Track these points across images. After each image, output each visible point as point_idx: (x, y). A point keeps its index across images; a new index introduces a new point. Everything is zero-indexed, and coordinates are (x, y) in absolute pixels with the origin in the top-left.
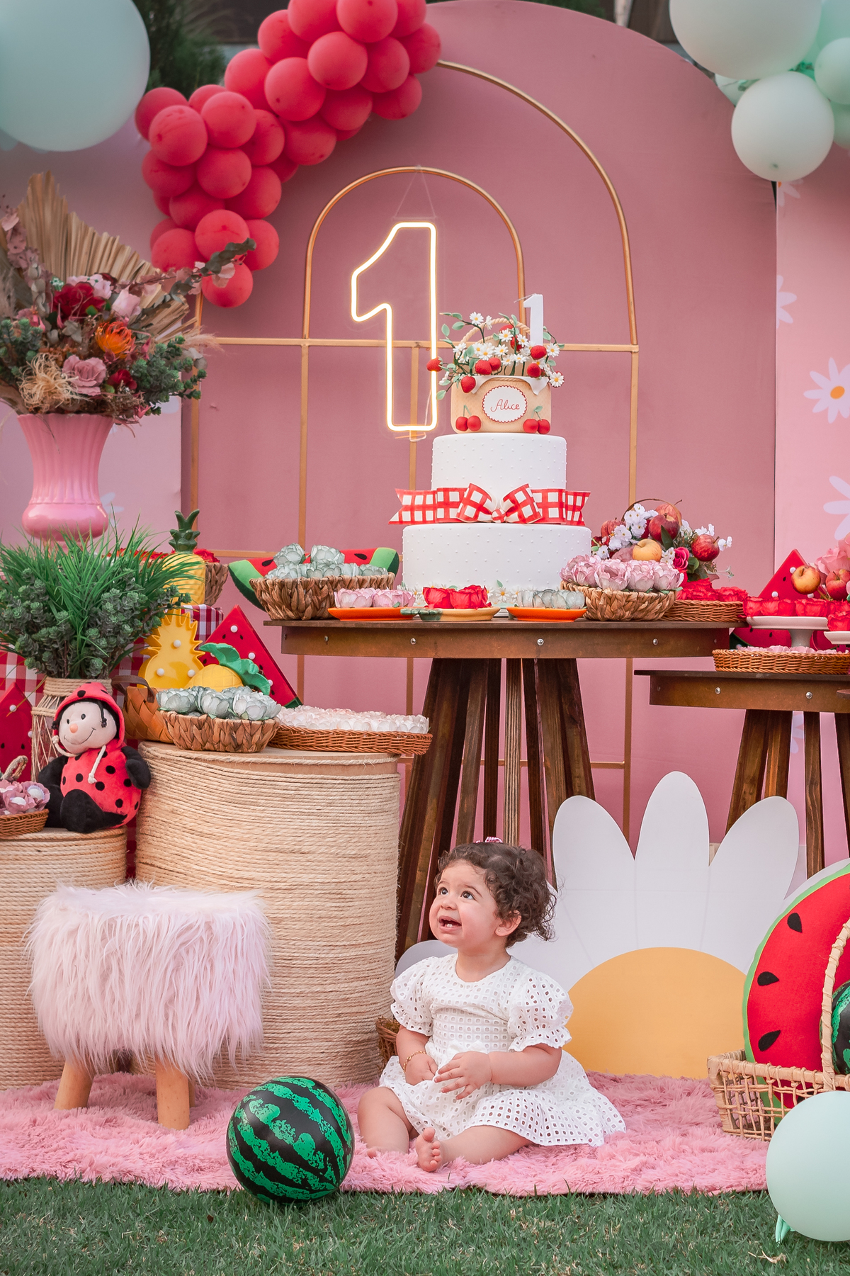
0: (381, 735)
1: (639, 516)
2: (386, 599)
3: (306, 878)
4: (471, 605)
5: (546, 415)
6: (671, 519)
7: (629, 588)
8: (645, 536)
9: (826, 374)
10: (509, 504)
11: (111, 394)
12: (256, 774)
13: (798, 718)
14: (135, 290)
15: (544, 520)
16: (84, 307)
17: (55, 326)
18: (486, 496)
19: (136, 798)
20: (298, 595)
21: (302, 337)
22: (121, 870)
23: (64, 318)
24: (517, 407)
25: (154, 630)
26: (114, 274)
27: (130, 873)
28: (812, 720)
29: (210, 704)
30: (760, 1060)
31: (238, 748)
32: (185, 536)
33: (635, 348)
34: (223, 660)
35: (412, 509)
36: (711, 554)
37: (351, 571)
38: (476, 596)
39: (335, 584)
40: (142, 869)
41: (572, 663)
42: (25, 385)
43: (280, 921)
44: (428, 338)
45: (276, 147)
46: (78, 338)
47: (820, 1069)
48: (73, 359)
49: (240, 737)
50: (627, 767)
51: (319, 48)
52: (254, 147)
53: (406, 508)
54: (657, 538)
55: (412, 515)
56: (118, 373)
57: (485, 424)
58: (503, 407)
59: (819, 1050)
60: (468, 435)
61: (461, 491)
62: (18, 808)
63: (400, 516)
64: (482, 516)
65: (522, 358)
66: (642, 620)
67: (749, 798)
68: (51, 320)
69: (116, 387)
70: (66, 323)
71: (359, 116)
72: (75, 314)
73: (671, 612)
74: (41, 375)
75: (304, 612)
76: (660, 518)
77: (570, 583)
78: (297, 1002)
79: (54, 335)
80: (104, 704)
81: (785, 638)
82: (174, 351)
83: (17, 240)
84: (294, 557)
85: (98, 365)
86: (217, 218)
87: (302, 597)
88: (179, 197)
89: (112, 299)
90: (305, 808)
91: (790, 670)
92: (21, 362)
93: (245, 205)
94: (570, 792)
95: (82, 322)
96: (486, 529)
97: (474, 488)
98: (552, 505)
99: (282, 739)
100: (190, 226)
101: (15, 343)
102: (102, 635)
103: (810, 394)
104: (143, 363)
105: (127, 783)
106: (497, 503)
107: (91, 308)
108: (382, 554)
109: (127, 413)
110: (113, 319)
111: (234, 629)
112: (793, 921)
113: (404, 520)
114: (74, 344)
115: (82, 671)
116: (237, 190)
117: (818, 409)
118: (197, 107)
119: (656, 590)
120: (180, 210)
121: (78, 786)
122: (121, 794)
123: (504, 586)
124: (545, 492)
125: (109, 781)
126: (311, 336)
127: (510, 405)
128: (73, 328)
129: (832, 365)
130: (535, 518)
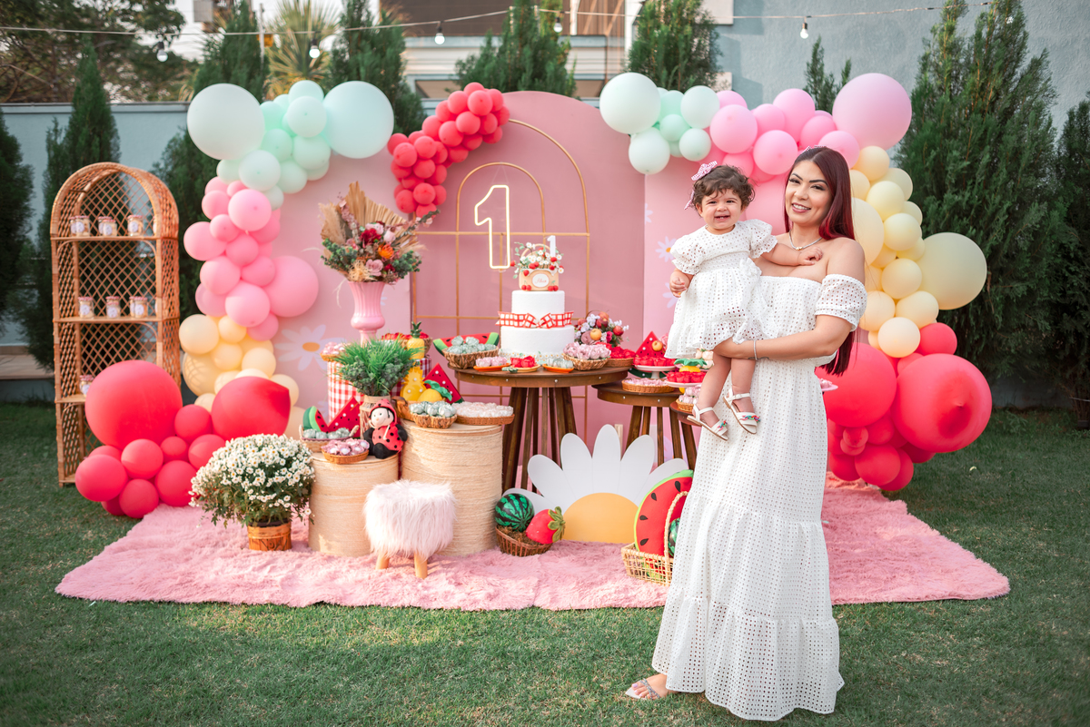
0: (496, 418)
1: (592, 318)
2: (496, 362)
3: (468, 475)
4: (529, 366)
5: (556, 284)
6: (605, 320)
7: (590, 359)
8: (594, 327)
9: (664, 242)
10: (543, 321)
11: (385, 275)
12: (448, 437)
13: (654, 410)
14: (393, 230)
15: (557, 326)
16: (373, 240)
17: (362, 247)
18: (534, 318)
19: (402, 444)
20: (462, 361)
21: (456, 231)
22: (396, 474)
23: (366, 244)
24: (545, 281)
25: (406, 375)
26: (384, 221)
27: (400, 476)
28: (660, 410)
29: (430, 410)
30: (641, 550)
31: (441, 427)
32: (417, 331)
33: (588, 235)
34: (433, 387)
35: (504, 320)
36: (621, 333)
37: (481, 348)
38: (530, 361)
39: (476, 356)
40: (405, 471)
41: (569, 388)
42: (351, 272)
43: (458, 492)
44: (505, 231)
45: (444, 157)
46: (371, 252)
47: (663, 554)
48: (370, 261)
49: (442, 423)
50: (586, 398)
51: (460, 118)
52: (436, 158)
53: (502, 320)
54: (599, 327)
55: (505, 323)
56: (388, 266)
57: (533, 288)
58: (540, 282)
59: (663, 549)
60: (526, 293)
61: (524, 315)
62: (357, 452)
64: (532, 326)
65: (547, 262)
66: (595, 370)
67: (636, 434)
68: (361, 245)
69: (387, 271)
70: (366, 246)
71: (477, 143)
72: (370, 242)
73: (606, 365)
74: (357, 269)
75: (464, 366)
76: (602, 319)
77: (567, 356)
78: (466, 521)
79: (362, 251)
80: (388, 409)
81: (649, 375)
82: (409, 256)
83: (346, 210)
84: (459, 342)
85: (379, 263)
86: (422, 187)
87: (463, 363)
88: (406, 178)
89: (384, 234)
90: (467, 449)
91: (652, 391)
92: (349, 263)
93: (432, 181)
94: (567, 432)
95: (372, 245)
96: (534, 330)
97: (529, 315)
98: (560, 321)
99: (460, 420)
100: (411, 189)
101: (348, 256)
102: (387, 381)
103: (658, 251)
104: (397, 262)
105: (398, 439)
106: (538, 320)
107: (376, 240)
108: (493, 336)
109: (391, 280)
110: (385, 244)
111: (437, 372)
112: (653, 496)
113: (501, 324)
114: (370, 255)
115: (379, 394)
116: (429, 175)
117: (661, 256)
118: (412, 142)
119: (600, 358)
120: (407, 183)
121: (380, 441)
122: (397, 443)
123: (542, 354)
124: (557, 315)
125: (391, 438)
126: (460, 230)
127: (542, 280)
128: (369, 248)
129: (667, 239)
130: (553, 326)
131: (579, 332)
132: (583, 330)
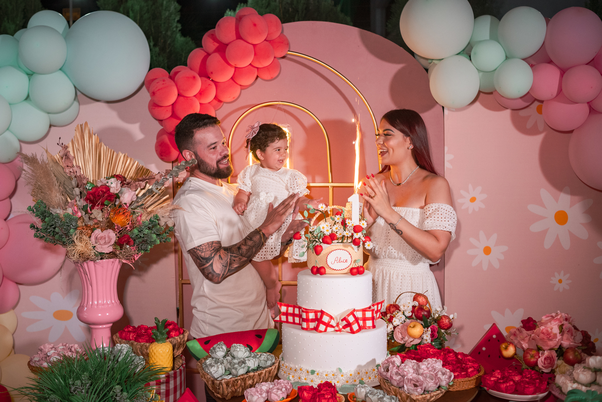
5: (361, 264)
11: (118, 251)
15: (363, 329)
16: (103, 201)
17: (87, 212)
18: (331, 318)
20: (223, 389)
23: (92, 208)
24: (346, 261)
26: (122, 175)
35: (287, 314)
46: (100, 219)
48: (97, 232)
53: (284, 314)
54: (420, 319)
55: (287, 318)
56: (123, 238)
57: (328, 270)
58: (338, 261)
60: (318, 278)
61: (316, 312)
63: (280, 318)
64: (329, 329)
65: (347, 233)
68: (84, 209)
69: (121, 246)
70: (93, 211)
72: (98, 206)
74: (77, 243)
75: (226, 396)
79: (86, 217)
82: (153, 222)
85: (111, 234)
87: (225, 390)
89: (120, 193)
92: (68, 235)
95: (102, 209)
96: (332, 336)
97: (323, 313)
98: (368, 319)
103: (460, 201)
104: (136, 231)
106: (338, 322)
107: (108, 201)
110: (121, 206)
113: (282, 320)
114: (97, 222)
117: (464, 207)
118: (172, 77)
123: (343, 371)
124: (364, 310)
127: (342, 260)
128: (97, 214)
129: (470, 186)
130: (360, 328)
131: (391, 326)
132: (396, 322)
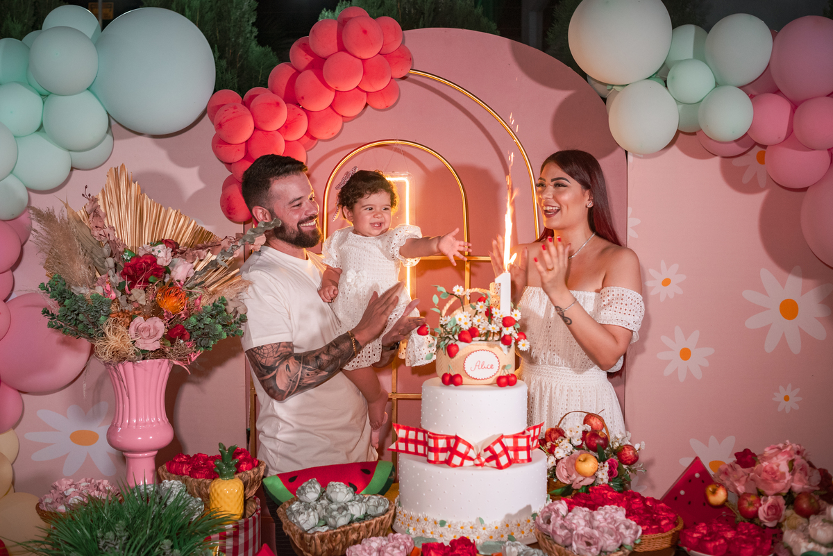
8: (580, 447)
9: (659, 270)
10: (489, 454)
11: (167, 348)
15: (515, 463)
16: (148, 276)
17: (123, 293)
18: (469, 447)
20: (316, 546)
23: (131, 286)
24: (492, 367)
35: (406, 440)
36: (634, 458)
42: (99, 342)
46: (142, 302)
48: (138, 320)
53: (402, 440)
54: (593, 449)
55: (407, 446)
56: (175, 330)
57: (465, 380)
58: (480, 367)
60: (452, 391)
61: (448, 438)
63: (397, 446)
64: (466, 463)
65: (494, 327)
68: (121, 288)
69: (173, 341)
70: (133, 291)
72: (139, 283)
74: (111, 336)
79: (123, 299)
82: (220, 308)
85: (158, 323)
89: (172, 266)
92: (96, 324)
95: (146, 288)
97: (459, 439)
98: (522, 449)
103: (649, 284)
104: (193, 320)
106: (479, 452)
107: (154, 277)
110: (172, 284)
113: (400, 449)
114: (139, 307)
117: (653, 293)
119: (622, 547)
123: (485, 522)
124: (516, 438)
127: (486, 365)
128: (139, 295)
129: (663, 264)
130: (511, 462)
131: (552, 459)
132: (559, 453)
